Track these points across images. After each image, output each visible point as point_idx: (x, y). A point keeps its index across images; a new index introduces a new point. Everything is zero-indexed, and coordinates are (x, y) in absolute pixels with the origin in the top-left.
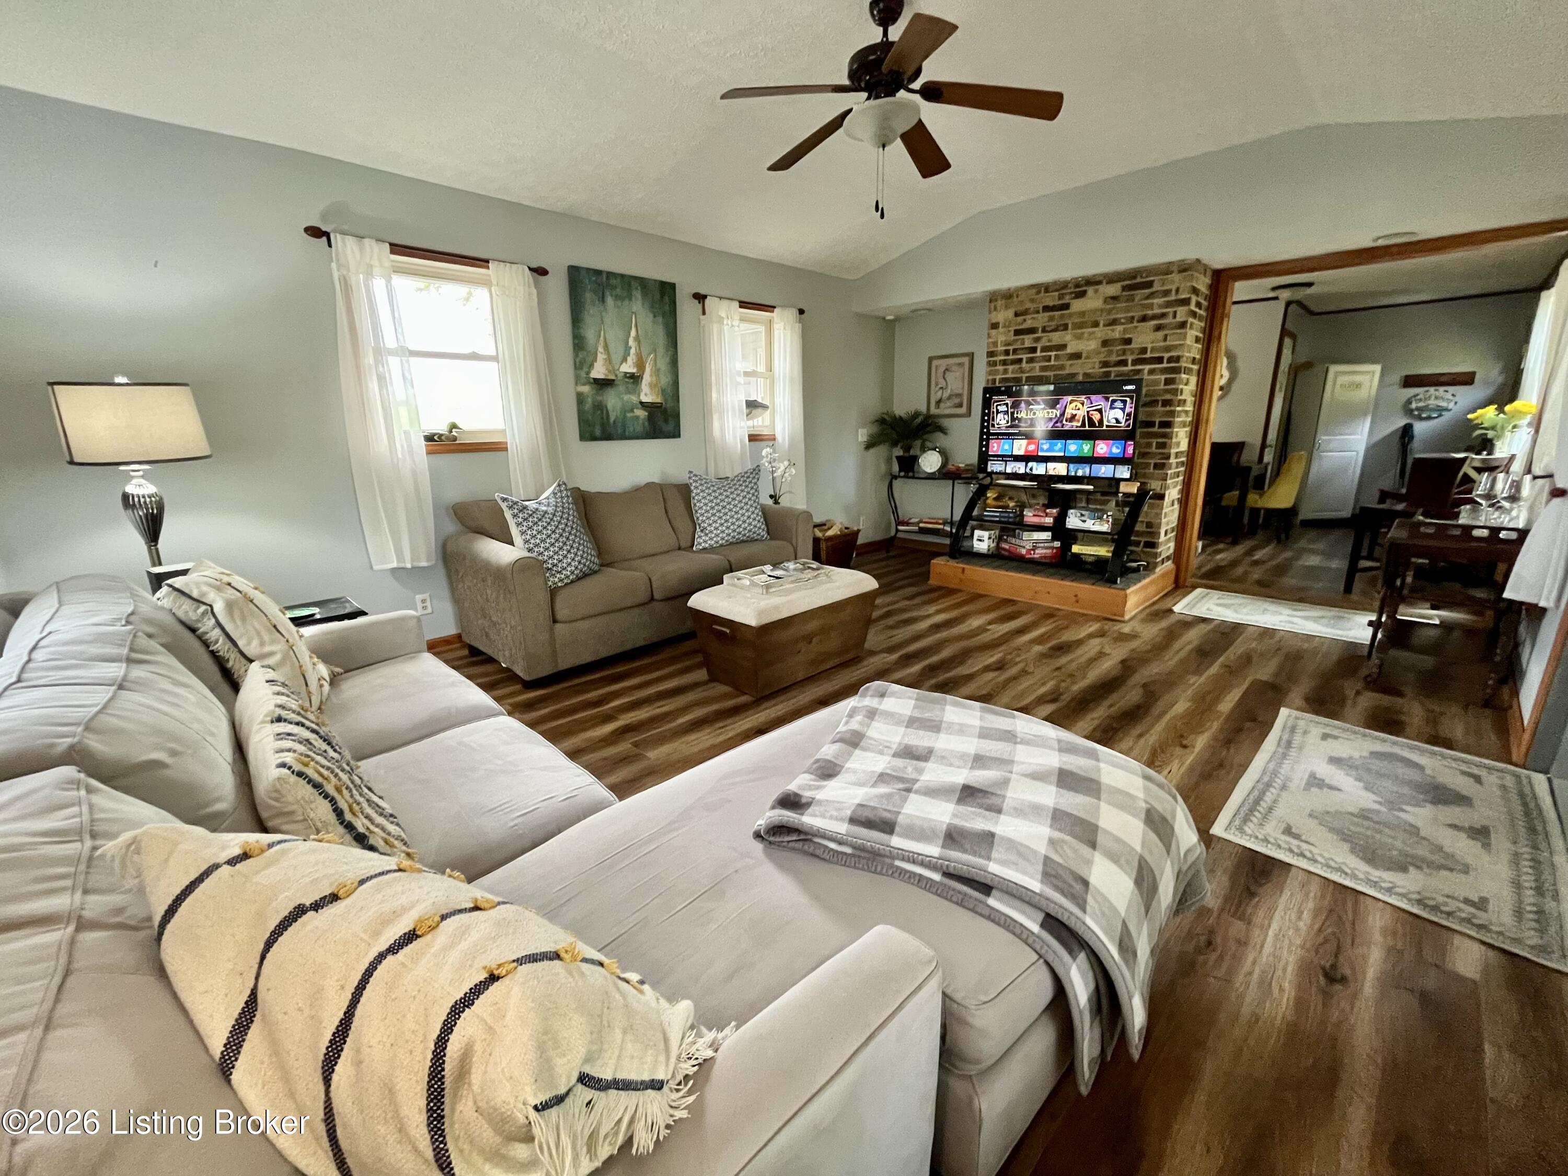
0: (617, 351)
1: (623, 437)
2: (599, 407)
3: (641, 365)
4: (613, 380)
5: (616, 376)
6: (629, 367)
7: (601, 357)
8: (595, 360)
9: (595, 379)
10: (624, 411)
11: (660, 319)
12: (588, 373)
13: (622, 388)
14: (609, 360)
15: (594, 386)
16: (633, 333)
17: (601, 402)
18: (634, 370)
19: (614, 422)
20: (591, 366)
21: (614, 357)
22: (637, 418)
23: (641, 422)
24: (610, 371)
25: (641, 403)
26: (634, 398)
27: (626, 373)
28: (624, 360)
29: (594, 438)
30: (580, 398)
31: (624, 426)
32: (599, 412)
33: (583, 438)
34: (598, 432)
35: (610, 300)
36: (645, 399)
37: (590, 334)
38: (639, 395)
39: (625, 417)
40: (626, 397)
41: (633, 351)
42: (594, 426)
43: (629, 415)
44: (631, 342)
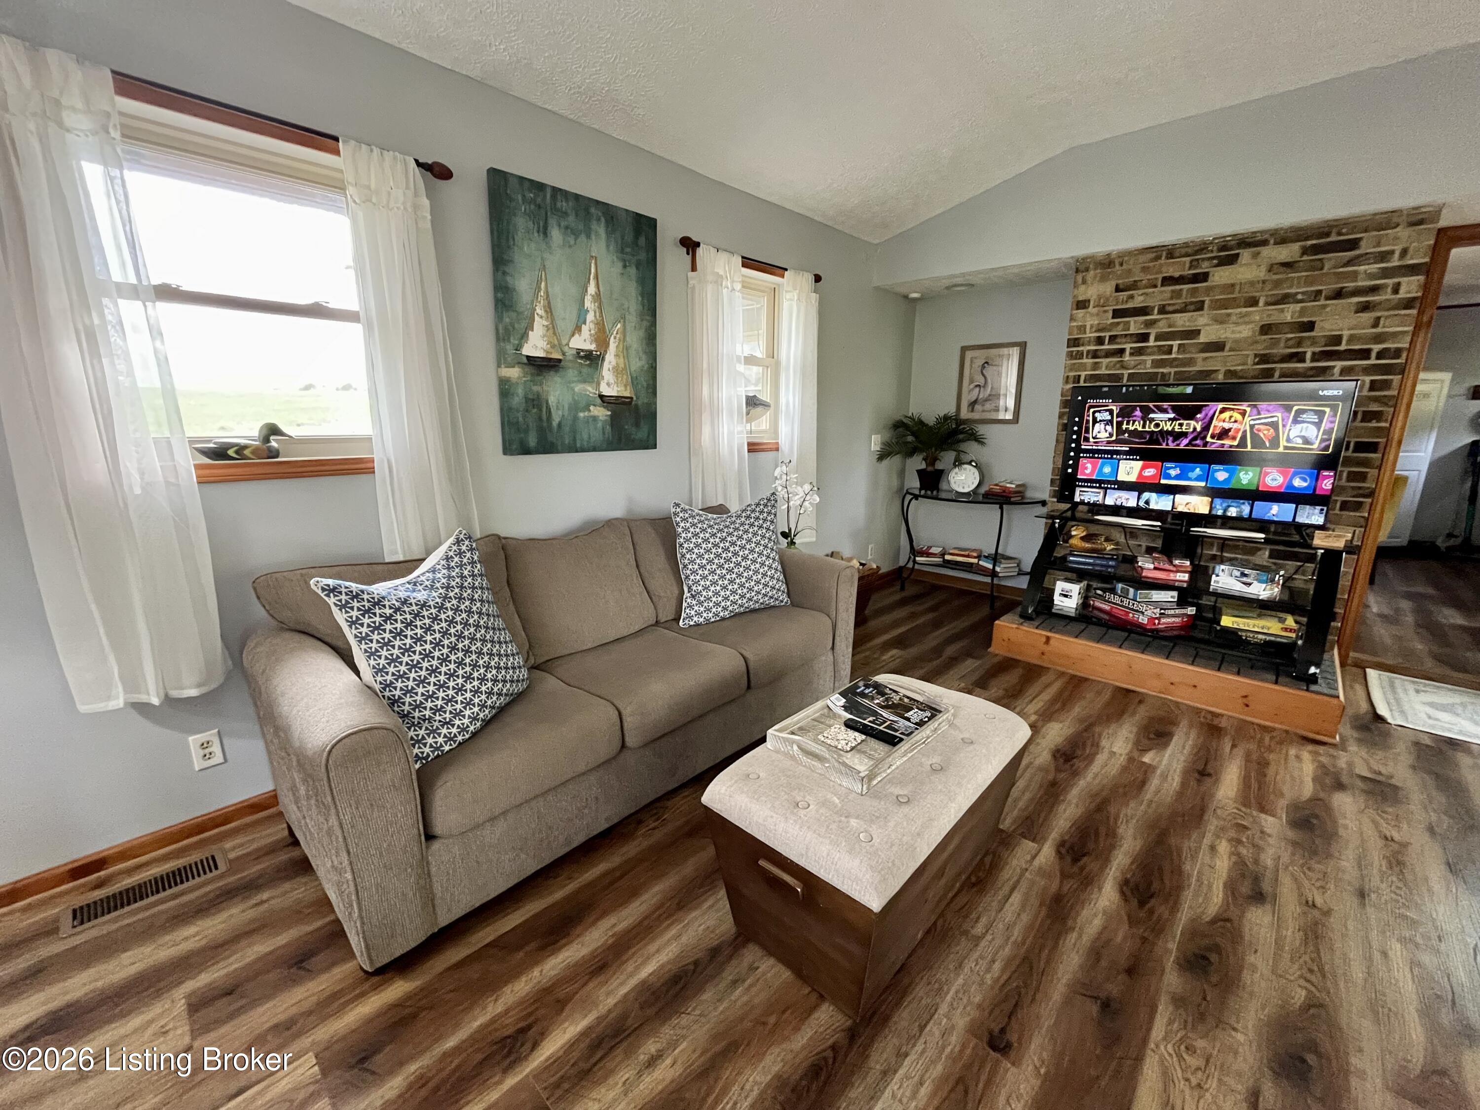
0: (566, 316)
1: (573, 448)
2: (536, 403)
3: (602, 339)
4: (560, 361)
5: (564, 354)
6: (583, 341)
7: (540, 325)
8: (530, 327)
9: (528, 357)
10: (575, 407)
11: (633, 271)
12: (518, 348)
13: (571, 374)
14: (552, 328)
15: (528, 369)
16: (592, 289)
17: (538, 395)
18: (593, 347)
19: (560, 425)
20: (524, 337)
21: (560, 324)
22: (595, 419)
23: (600, 425)
24: (553, 346)
25: (601, 397)
26: (590, 389)
27: (579, 351)
28: (578, 329)
29: (526, 451)
30: (505, 389)
31: (574, 432)
32: (535, 410)
33: (508, 450)
34: (532, 441)
35: (556, 234)
36: (606, 391)
37: (523, 284)
38: (598, 384)
39: (575, 418)
40: (578, 388)
41: (590, 317)
42: (526, 431)
43: (581, 415)
44: (588, 303)
